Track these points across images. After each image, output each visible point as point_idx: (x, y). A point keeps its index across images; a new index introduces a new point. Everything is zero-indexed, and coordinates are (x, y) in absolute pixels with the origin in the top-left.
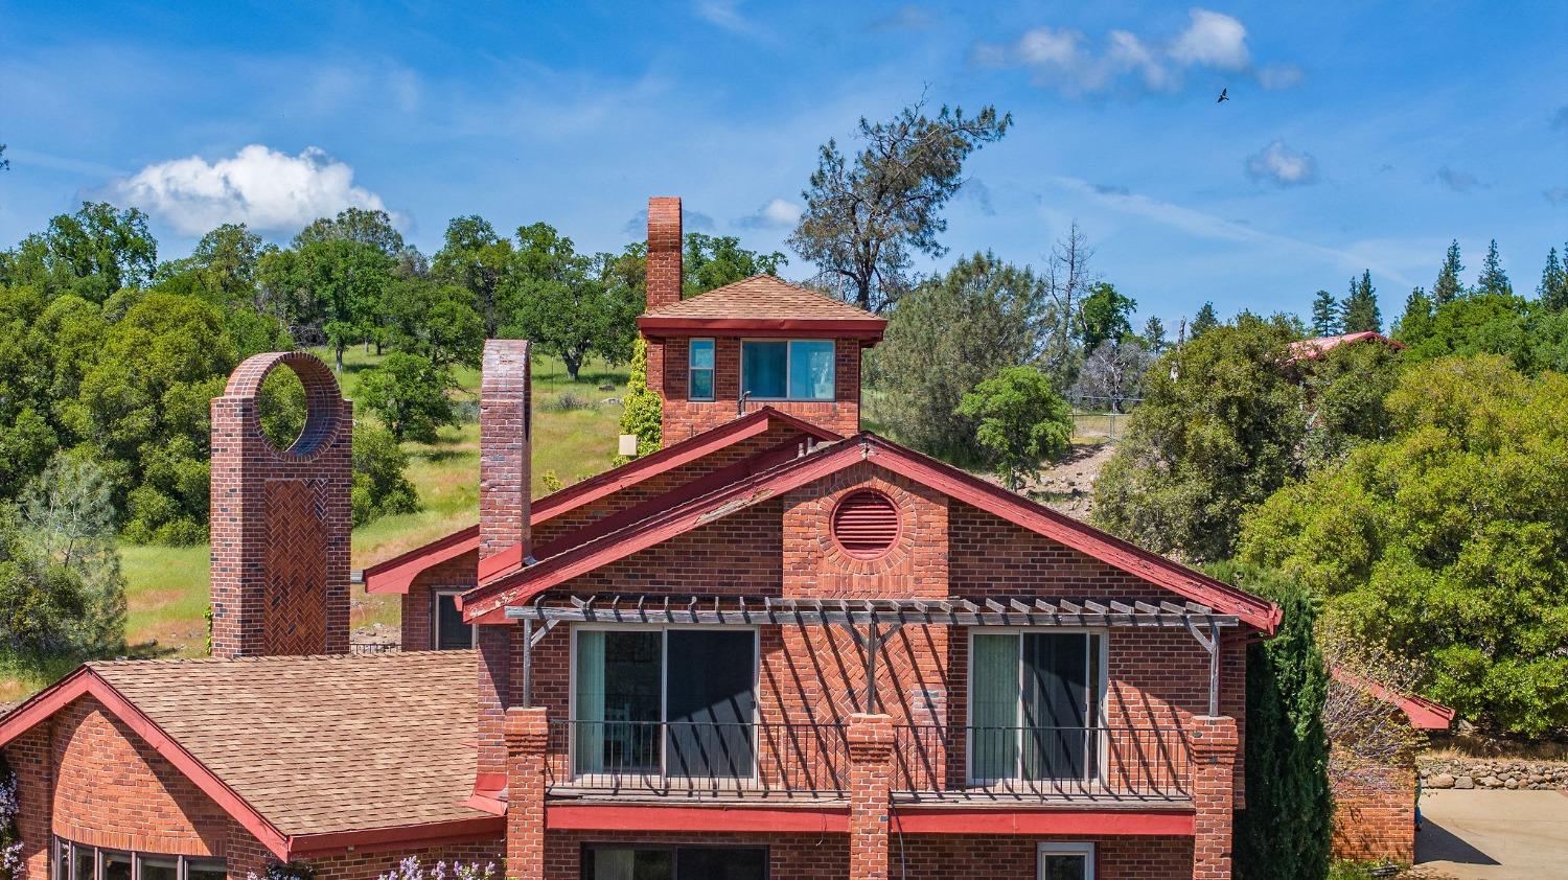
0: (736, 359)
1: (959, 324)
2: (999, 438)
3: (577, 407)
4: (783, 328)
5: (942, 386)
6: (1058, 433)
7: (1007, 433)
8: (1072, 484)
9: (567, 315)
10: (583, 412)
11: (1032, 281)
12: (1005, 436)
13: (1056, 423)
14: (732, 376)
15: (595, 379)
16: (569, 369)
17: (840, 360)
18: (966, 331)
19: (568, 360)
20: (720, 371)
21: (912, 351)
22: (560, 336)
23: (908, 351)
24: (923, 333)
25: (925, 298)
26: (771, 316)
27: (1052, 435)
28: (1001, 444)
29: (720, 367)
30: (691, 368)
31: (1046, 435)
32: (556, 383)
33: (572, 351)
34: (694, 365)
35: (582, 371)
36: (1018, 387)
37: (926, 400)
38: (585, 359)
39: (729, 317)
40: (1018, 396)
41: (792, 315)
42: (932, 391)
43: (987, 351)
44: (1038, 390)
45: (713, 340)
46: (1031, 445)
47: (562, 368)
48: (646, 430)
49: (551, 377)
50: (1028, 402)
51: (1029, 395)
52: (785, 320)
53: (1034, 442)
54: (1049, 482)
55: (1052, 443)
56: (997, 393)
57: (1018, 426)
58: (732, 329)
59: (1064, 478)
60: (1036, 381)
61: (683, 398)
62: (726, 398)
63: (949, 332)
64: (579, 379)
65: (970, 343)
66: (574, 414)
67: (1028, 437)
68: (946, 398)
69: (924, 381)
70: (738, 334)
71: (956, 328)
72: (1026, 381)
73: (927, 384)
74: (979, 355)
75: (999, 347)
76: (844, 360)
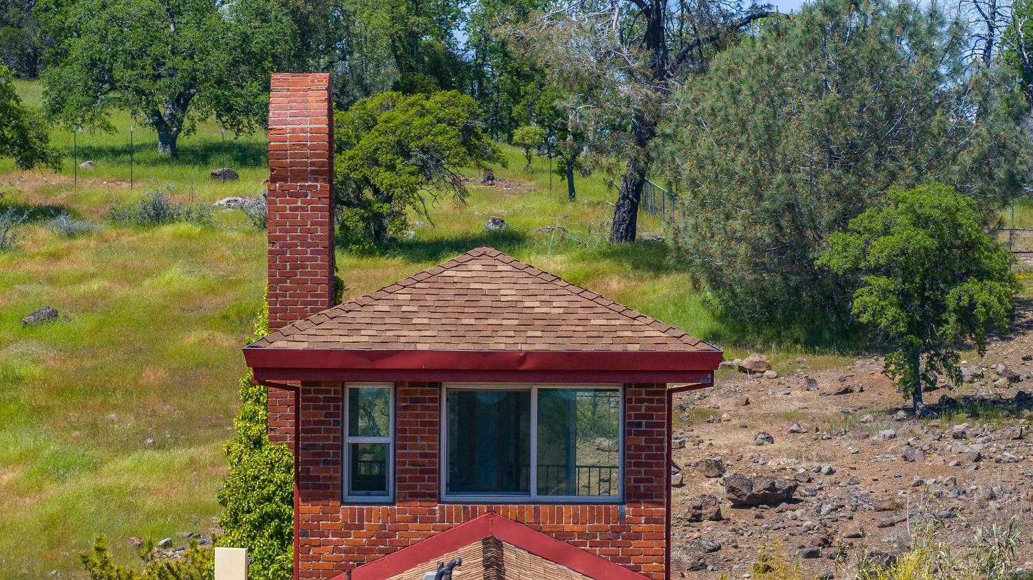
0: (434, 424)
1: (821, 102)
2: (891, 312)
3: (172, 219)
4: (523, 368)
5: (791, 207)
6: (994, 300)
7: (904, 299)
8: (1015, 379)
9: (155, 50)
10: (183, 227)
11: (942, 24)
12: (902, 307)
13: (989, 283)
14: (424, 455)
15: (203, 155)
16: (161, 138)
17: (630, 424)
18: (831, 115)
19: (159, 123)
20: (404, 447)
21: (740, 147)
22: (144, 84)
23: (733, 148)
24: (758, 118)
25: (760, 58)
26: (499, 344)
27: (984, 305)
28: (895, 321)
29: (405, 439)
30: (349, 440)
31: (972, 305)
32: (138, 163)
33: (165, 111)
34: (354, 432)
35: (183, 141)
36: (921, 221)
37: (763, 232)
38: (187, 123)
39: (420, 347)
40: (922, 239)
41: (539, 342)
42: (775, 216)
43: (866, 146)
44: (956, 226)
45: (388, 387)
46: (947, 322)
47: (150, 135)
48: (266, 519)
49: (130, 150)
50: (941, 249)
51: (941, 237)
52: (528, 354)
53: (953, 318)
54: (975, 376)
55: (982, 319)
56: (886, 231)
57: (924, 289)
58: (427, 371)
59: (1001, 368)
60: (950, 212)
61: (332, 496)
62: (415, 496)
63: (804, 116)
64: (178, 156)
65: (839, 138)
66: (167, 230)
67: (940, 307)
68: (799, 229)
69: (760, 198)
70: (436, 378)
71: (813, 108)
72: (936, 213)
73: (767, 204)
74: (852, 156)
75: (887, 138)
76: (639, 425)
